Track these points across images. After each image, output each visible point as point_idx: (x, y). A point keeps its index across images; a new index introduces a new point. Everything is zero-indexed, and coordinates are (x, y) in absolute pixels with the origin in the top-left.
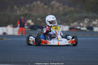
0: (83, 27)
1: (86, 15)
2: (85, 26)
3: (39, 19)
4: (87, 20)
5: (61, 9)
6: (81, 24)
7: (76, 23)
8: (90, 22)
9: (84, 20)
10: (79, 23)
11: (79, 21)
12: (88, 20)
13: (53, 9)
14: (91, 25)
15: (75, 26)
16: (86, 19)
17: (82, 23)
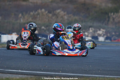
0: (88, 36)
2: (90, 35)
3: (43, 27)
4: (92, 30)
5: (66, 17)
6: (86, 34)
8: (94, 32)
11: (84, 31)
12: (93, 29)
13: (57, 17)
14: (96, 35)
16: (91, 29)
17: (87, 32)
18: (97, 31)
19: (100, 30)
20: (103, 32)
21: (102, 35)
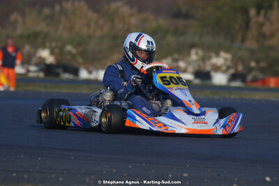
0: (185, 71)
1: (196, 39)
2: (191, 69)
4: (197, 54)
6: (182, 64)
8: (204, 59)
9: (189, 54)
10: (176, 60)
11: (176, 56)
12: (200, 52)
14: (208, 68)
16: (193, 52)
17: (183, 60)
18: (210, 58)
19: (218, 55)
20: (226, 59)
21: (224, 68)
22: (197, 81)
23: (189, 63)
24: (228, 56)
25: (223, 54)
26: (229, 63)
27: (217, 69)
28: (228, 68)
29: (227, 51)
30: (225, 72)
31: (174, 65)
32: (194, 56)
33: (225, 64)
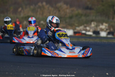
1: (94, 18)
7: (82, 27)
9: (91, 24)
10: (86, 27)
15: (80, 30)
22: (94, 35)
23: (91, 28)
24: (107, 25)
25: (105, 24)
26: (107, 28)
27: (102, 30)
28: (107, 30)
29: (106, 23)
30: (105, 31)
31: (85, 29)
32: (93, 25)
33: (105, 28)
